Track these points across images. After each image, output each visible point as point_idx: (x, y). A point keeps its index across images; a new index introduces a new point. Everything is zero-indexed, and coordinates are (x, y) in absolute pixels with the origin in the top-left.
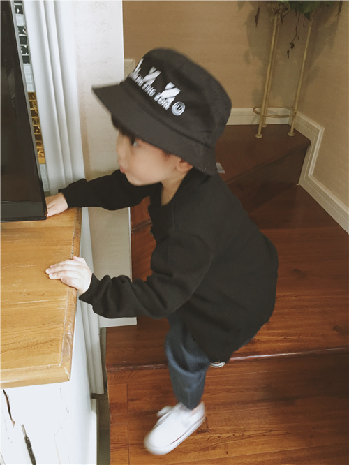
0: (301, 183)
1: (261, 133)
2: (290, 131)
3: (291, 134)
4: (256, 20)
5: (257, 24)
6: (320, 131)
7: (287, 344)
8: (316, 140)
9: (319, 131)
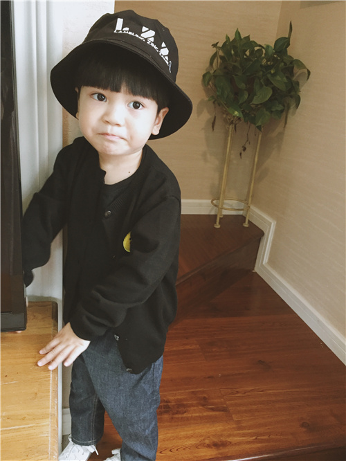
0: (256, 270)
1: (219, 223)
2: (245, 222)
3: (246, 225)
4: (213, 127)
5: (213, 129)
6: (273, 224)
7: (259, 445)
8: (269, 231)
9: (271, 223)
